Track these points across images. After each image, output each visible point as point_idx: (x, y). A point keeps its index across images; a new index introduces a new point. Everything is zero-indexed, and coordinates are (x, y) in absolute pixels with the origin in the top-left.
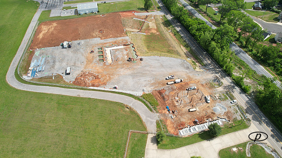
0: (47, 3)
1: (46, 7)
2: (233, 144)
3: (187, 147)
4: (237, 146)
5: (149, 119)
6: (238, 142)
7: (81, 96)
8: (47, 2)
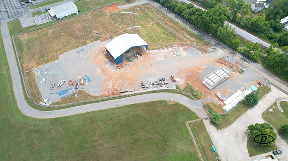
0: (7, 12)
1: (9, 17)
2: (267, 107)
4: (271, 107)
5: (194, 107)
8: (5, 10)
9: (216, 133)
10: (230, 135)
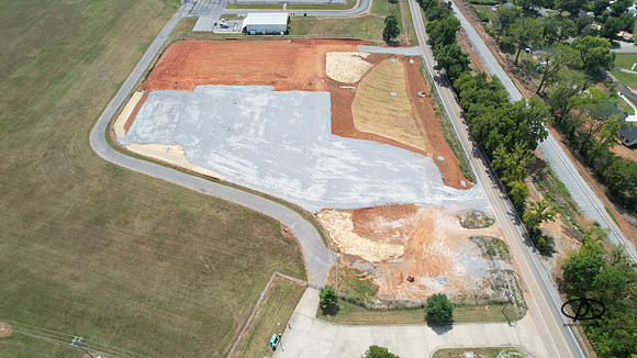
1: (191, 11)
2: (470, 345)
3: (374, 328)
4: (476, 350)
5: (317, 259)
6: (481, 343)
7: (207, 193)
9: (309, 321)
10: (329, 341)
